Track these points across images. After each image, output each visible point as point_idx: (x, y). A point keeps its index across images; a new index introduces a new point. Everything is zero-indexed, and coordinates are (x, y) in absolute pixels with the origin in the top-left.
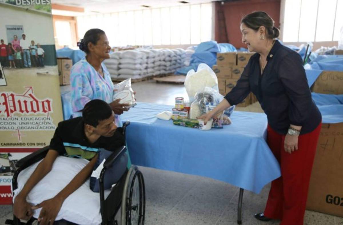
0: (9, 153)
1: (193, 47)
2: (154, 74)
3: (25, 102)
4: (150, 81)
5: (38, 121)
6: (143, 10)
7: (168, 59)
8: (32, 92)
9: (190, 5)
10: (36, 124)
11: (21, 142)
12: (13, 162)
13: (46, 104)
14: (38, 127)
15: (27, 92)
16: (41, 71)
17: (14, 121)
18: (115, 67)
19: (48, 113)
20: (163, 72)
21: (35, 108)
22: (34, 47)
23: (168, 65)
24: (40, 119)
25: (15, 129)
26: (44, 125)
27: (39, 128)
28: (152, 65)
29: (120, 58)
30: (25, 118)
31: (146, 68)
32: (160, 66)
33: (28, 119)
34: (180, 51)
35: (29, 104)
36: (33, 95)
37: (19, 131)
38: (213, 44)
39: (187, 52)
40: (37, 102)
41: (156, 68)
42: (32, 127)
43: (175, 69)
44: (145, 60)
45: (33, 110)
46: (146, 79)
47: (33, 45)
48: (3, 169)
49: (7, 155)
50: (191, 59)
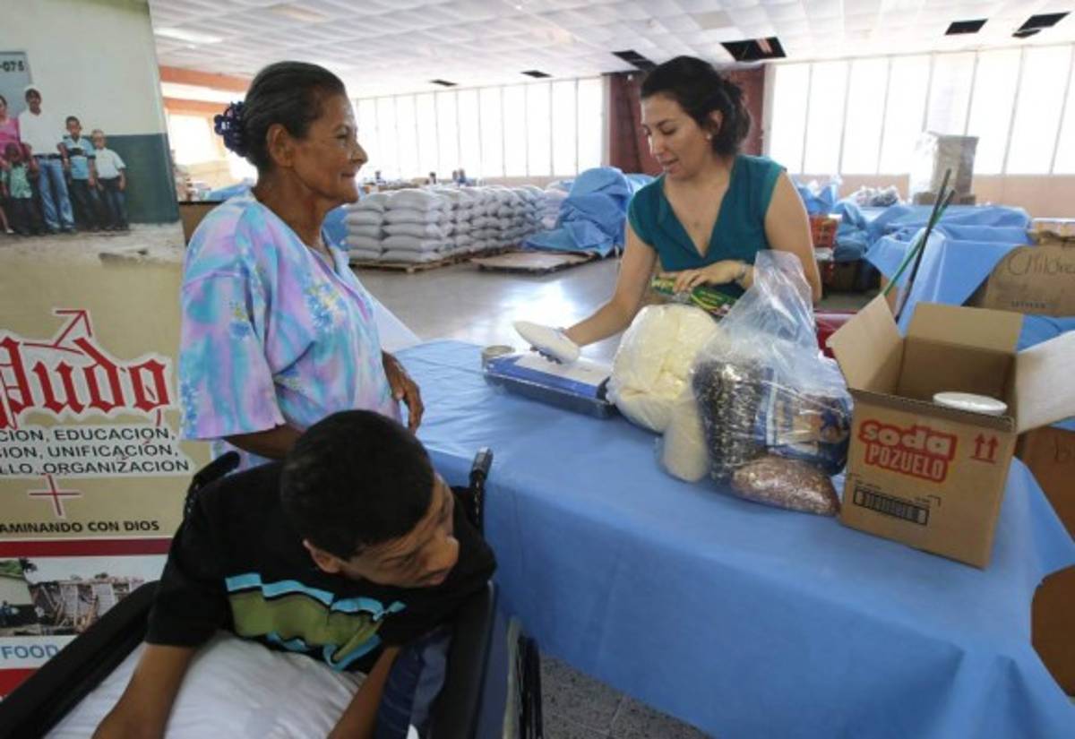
0: (22, 558)
1: (562, 183)
2: (472, 250)
3: (65, 370)
4: (462, 266)
5: (122, 444)
6: (436, 92)
7: (503, 210)
8: (90, 334)
9: (551, 82)
10: (115, 453)
11: (63, 518)
12: (43, 588)
13: (147, 378)
14: (124, 464)
15: (68, 330)
16: (119, 244)
17: (30, 444)
18: (375, 230)
19: (159, 412)
20: (492, 243)
21: (106, 395)
22: (81, 144)
23: (504, 227)
24: (128, 434)
25: (37, 473)
26: (145, 458)
27: (128, 467)
28: (467, 226)
29: (387, 209)
30: (68, 432)
31: (453, 234)
32: (484, 228)
33: (83, 436)
34: (534, 192)
35: (78, 379)
36: (92, 341)
37: (50, 478)
38: (612, 174)
39: (549, 194)
40: (112, 370)
41: (476, 234)
42: (100, 465)
43: (521, 235)
44: (450, 214)
45: (97, 401)
46: (452, 261)
47: (75, 137)
48: (7, 611)
49: (19, 568)
50: (561, 212)
